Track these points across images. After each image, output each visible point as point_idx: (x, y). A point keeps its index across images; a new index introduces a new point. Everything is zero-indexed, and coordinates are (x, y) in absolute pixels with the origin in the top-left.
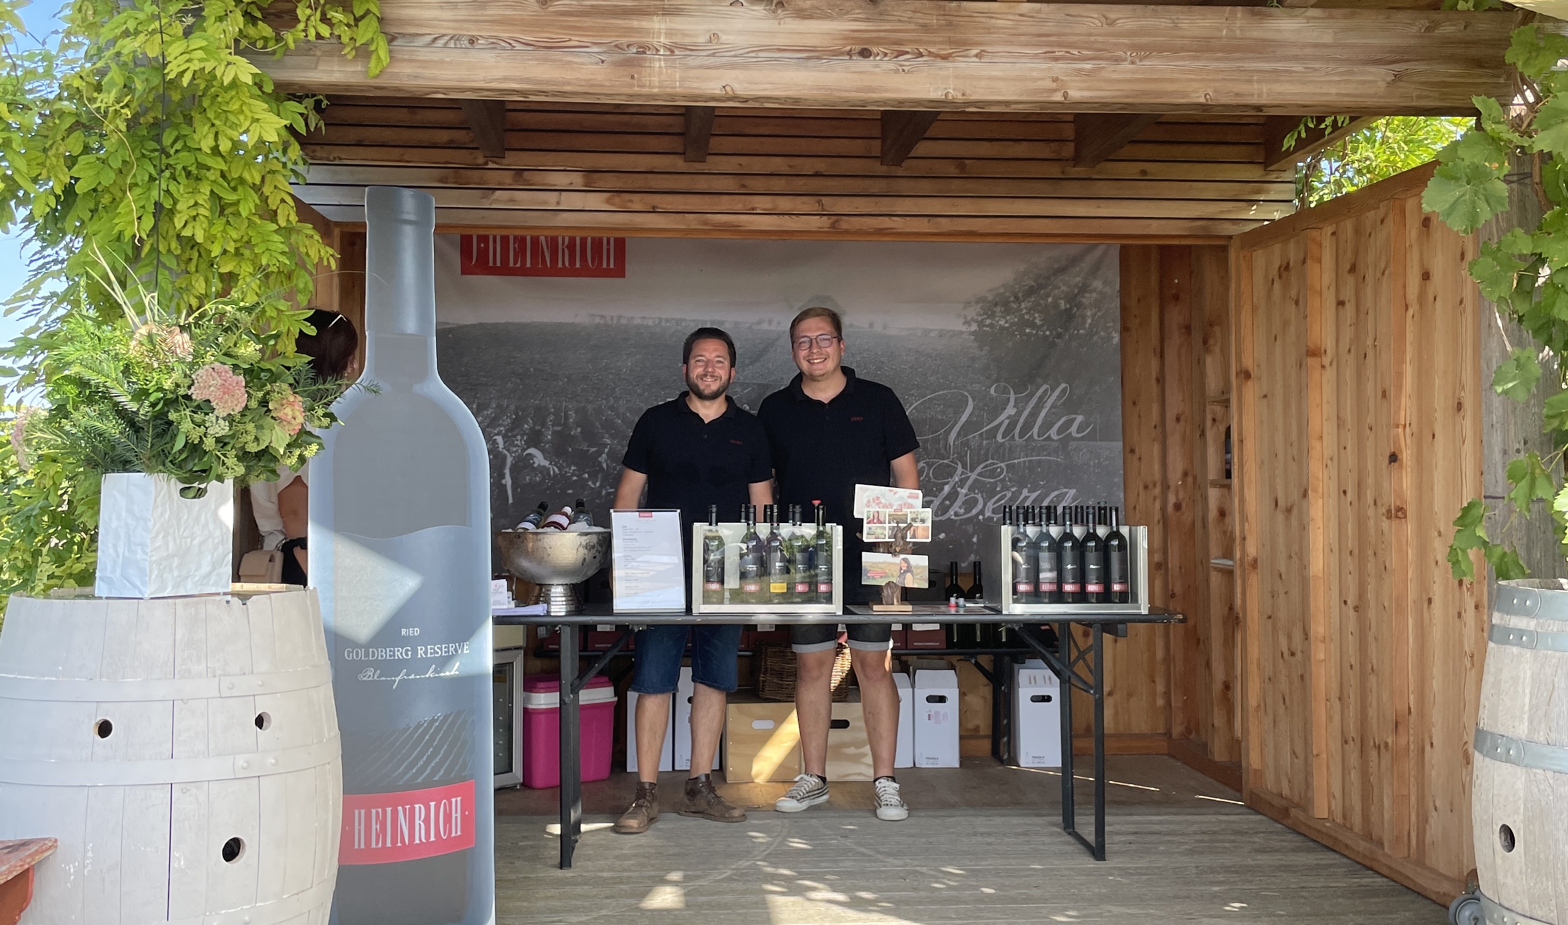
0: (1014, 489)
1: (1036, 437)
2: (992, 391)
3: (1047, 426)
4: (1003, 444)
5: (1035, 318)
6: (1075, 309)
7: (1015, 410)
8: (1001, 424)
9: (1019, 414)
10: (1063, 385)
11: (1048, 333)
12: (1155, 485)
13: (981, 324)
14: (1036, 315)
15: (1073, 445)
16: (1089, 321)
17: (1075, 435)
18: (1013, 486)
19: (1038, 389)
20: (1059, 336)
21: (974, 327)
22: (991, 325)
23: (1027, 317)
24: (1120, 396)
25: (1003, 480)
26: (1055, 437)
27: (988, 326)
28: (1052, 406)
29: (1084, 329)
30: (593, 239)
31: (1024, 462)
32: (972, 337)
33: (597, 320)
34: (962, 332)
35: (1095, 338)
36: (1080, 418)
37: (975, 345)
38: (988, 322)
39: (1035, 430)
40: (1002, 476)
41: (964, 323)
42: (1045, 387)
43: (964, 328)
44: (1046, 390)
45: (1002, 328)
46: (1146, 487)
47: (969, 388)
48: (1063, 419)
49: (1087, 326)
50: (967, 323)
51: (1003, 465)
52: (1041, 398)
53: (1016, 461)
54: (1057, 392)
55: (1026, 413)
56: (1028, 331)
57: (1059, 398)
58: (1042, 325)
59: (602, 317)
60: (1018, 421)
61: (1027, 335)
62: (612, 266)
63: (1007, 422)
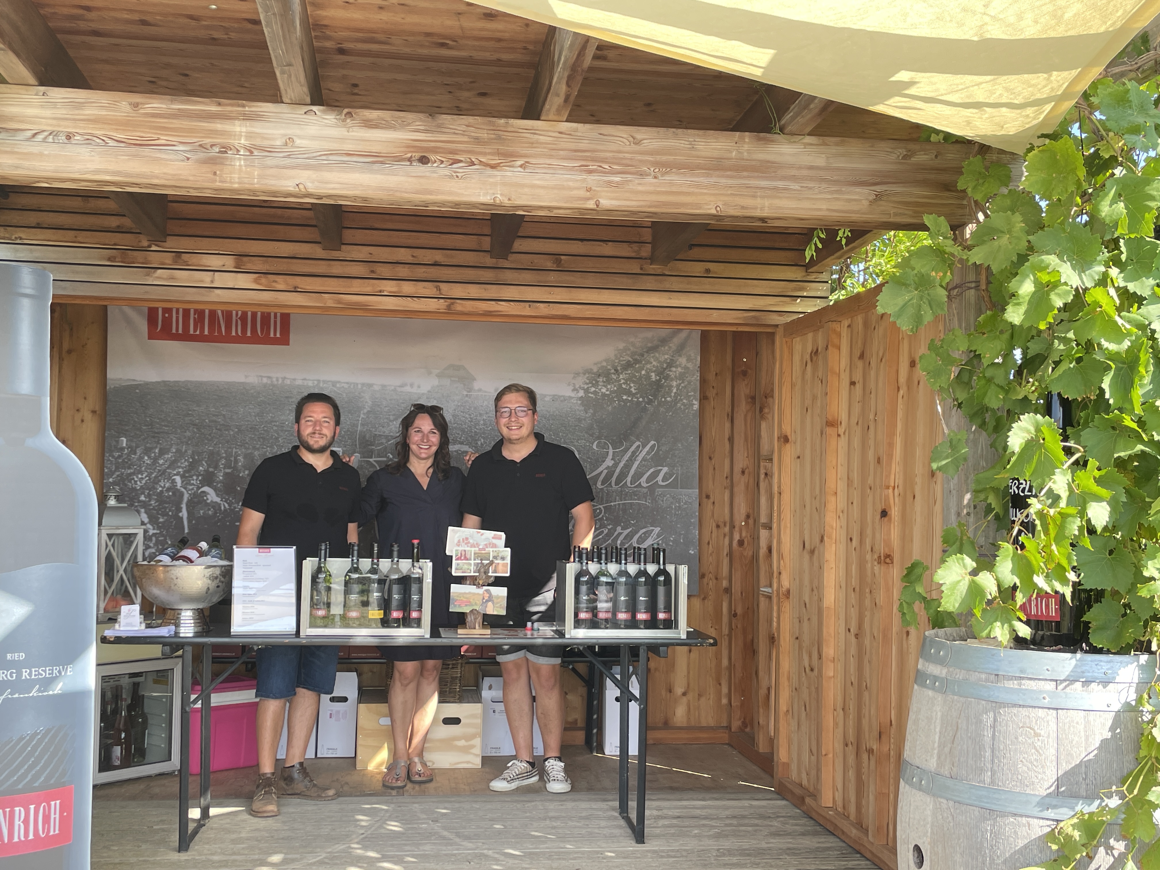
0: (609, 527)
1: (629, 484)
2: (595, 447)
3: (638, 476)
4: (602, 489)
5: (631, 387)
6: (663, 381)
7: (613, 462)
8: (602, 472)
9: (616, 465)
10: (652, 442)
11: (641, 399)
12: (725, 525)
13: (587, 391)
14: (632, 385)
15: (659, 491)
16: (675, 391)
17: (661, 483)
18: (609, 525)
19: (631, 446)
20: (650, 402)
21: (581, 393)
22: (595, 393)
23: (624, 386)
24: (698, 453)
25: (602, 518)
26: (645, 485)
27: (592, 393)
28: (644, 459)
29: (671, 397)
30: (263, 314)
31: (619, 504)
32: (579, 402)
33: (265, 380)
34: (571, 398)
35: (679, 405)
36: (665, 469)
37: (582, 408)
38: (593, 389)
39: (629, 479)
40: (600, 516)
41: (573, 390)
42: (637, 443)
44: (638, 446)
45: (604, 395)
46: (718, 526)
47: (576, 444)
48: (652, 470)
49: (673, 394)
50: (575, 390)
51: (601, 507)
52: (634, 453)
53: (612, 504)
54: (647, 449)
55: (621, 465)
56: (625, 397)
57: (648, 453)
58: (636, 394)
59: (269, 377)
60: (614, 472)
61: (623, 401)
62: (278, 335)
63: (606, 471)
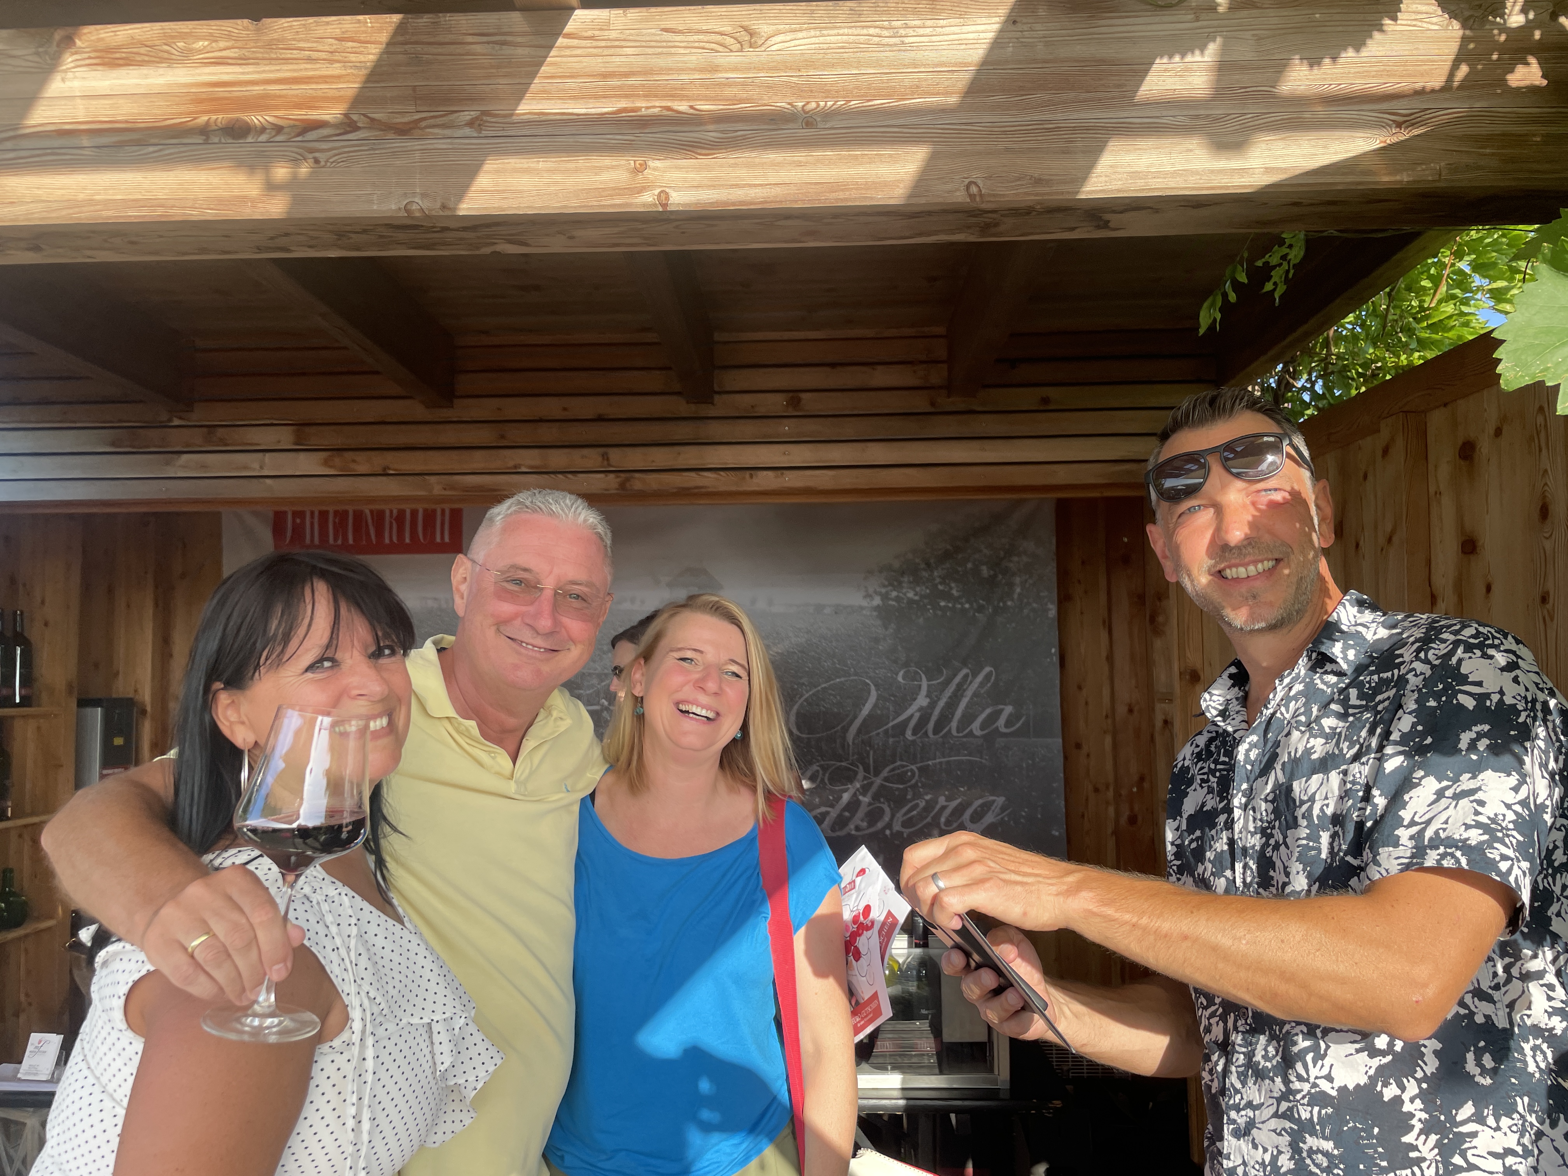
0: (928, 797)
1: (954, 732)
2: (900, 679)
3: (968, 719)
4: (914, 741)
5: (951, 588)
6: (1000, 577)
7: (928, 700)
8: (912, 716)
9: (932, 705)
10: (988, 669)
11: (967, 606)
12: (1107, 787)
13: (885, 597)
14: (953, 585)
15: (1000, 742)
16: (1018, 590)
17: (1003, 730)
18: (927, 794)
19: (955, 675)
20: (980, 609)
21: (877, 601)
22: (898, 599)
23: (940, 587)
24: (1058, 682)
26: (978, 732)
27: (892, 600)
28: (975, 695)
29: (1012, 600)
31: (941, 763)
32: (875, 614)
34: (862, 608)
36: (1008, 709)
37: (879, 622)
38: (894, 594)
39: (954, 724)
40: (913, 782)
41: (865, 597)
42: (965, 671)
43: (865, 603)
44: (966, 676)
45: (911, 602)
46: (1096, 790)
47: (872, 674)
48: (988, 711)
49: (1016, 596)
50: (868, 596)
51: (914, 767)
52: (960, 686)
53: (930, 763)
54: (980, 678)
55: (941, 704)
56: (943, 604)
57: (982, 684)
58: (959, 597)
59: (435, 599)
60: (931, 714)
61: (942, 609)
62: (447, 540)
63: (917, 715)
